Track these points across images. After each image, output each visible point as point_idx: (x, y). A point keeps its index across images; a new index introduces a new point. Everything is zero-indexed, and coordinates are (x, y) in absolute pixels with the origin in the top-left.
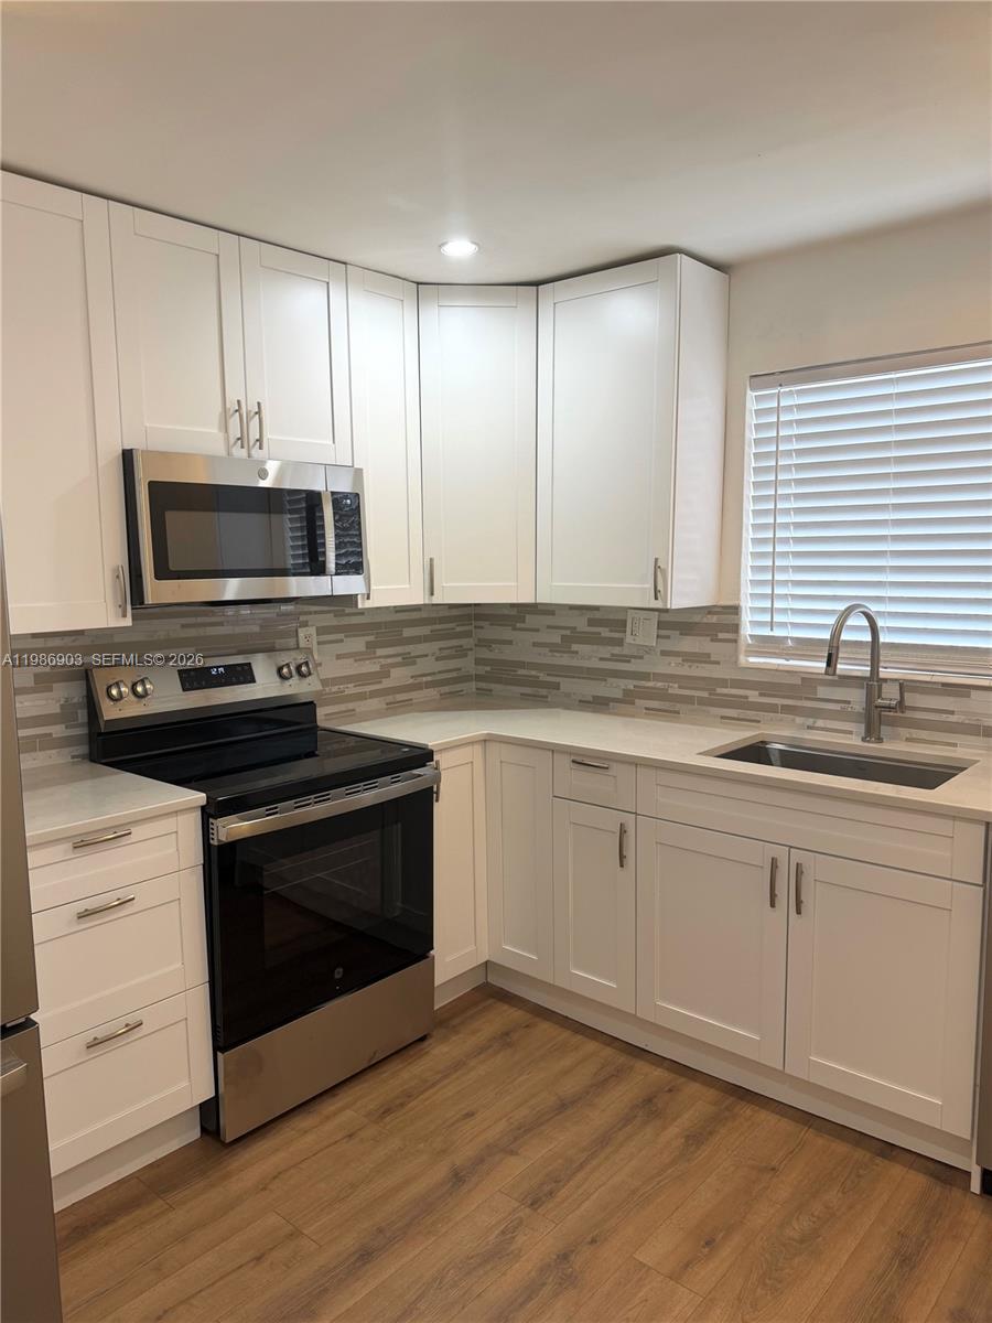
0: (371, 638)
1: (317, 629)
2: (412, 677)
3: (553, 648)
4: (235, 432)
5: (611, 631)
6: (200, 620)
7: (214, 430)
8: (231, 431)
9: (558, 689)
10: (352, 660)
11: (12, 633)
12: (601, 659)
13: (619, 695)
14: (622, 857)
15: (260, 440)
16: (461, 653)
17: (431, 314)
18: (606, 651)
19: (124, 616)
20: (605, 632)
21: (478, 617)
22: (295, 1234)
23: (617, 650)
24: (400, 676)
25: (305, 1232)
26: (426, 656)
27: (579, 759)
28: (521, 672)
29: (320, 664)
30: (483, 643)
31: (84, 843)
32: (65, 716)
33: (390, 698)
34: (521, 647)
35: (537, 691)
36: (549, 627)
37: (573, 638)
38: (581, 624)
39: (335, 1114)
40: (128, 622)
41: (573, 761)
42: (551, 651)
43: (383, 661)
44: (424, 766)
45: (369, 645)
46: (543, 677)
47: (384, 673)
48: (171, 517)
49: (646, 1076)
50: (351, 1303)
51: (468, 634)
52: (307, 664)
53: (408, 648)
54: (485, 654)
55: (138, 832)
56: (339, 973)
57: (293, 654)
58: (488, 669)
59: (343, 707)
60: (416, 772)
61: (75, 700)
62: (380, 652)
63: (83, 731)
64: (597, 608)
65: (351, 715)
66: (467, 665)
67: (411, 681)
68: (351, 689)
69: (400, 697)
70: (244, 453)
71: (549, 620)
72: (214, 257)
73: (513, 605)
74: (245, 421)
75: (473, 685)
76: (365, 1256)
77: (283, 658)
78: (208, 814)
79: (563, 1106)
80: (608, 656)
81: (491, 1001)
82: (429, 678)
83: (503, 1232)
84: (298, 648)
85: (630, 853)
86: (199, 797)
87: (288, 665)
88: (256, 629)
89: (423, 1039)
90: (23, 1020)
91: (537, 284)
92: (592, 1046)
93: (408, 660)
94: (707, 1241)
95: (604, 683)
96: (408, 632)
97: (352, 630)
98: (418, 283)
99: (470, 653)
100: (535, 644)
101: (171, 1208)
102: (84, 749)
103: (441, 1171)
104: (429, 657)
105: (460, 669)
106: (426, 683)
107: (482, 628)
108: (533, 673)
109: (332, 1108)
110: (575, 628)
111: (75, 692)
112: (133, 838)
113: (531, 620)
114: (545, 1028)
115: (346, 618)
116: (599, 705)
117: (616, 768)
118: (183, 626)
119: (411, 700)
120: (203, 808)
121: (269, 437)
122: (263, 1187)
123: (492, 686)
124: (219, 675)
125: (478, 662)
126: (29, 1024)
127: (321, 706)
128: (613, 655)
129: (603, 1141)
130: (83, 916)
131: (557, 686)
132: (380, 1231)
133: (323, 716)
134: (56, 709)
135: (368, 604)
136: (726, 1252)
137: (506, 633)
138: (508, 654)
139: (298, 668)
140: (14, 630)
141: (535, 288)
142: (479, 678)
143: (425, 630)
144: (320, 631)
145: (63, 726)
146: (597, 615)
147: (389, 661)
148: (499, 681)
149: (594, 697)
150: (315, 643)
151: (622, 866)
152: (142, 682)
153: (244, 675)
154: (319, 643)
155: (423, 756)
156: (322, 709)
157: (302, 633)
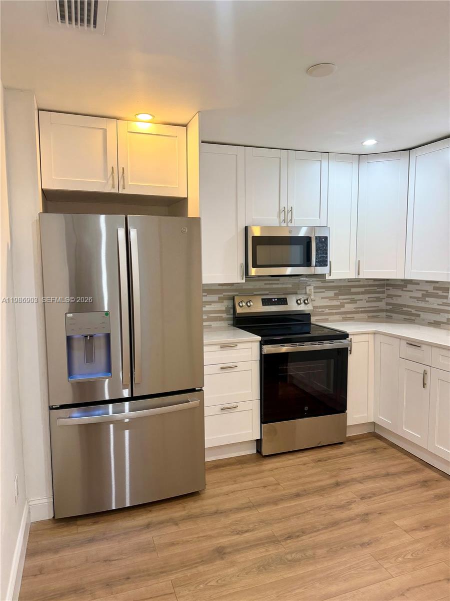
0: (337, 292)
1: (314, 287)
2: (355, 308)
3: (418, 299)
4: (282, 218)
5: (443, 292)
6: (271, 282)
7: (275, 218)
8: (281, 218)
9: (420, 317)
10: (328, 300)
11: (203, 283)
12: (438, 305)
13: (445, 321)
14: (424, 385)
15: (291, 220)
16: (379, 300)
17: (364, 166)
18: (440, 301)
19: (243, 279)
20: (440, 293)
21: (388, 285)
22: (278, 484)
23: (445, 301)
24: (349, 307)
25: (281, 484)
26: (362, 300)
27: (410, 343)
28: (404, 309)
29: (314, 300)
30: (389, 296)
31: (224, 346)
32: (227, 311)
33: (344, 316)
34: (405, 298)
35: (410, 317)
36: (417, 290)
37: (427, 295)
38: (430, 289)
39: (301, 457)
40: (244, 281)
41: (407, 343)
42: (417, 300)
43: (342, 301)
44: (346, 339)
45: (335, 294)
46: (413, 311)
47: (342, 306)
48: (258, 247)
49: (429, 474)
50: (289, 505)
51: (383, 292)
52: (307, 299)
53: (353, 297)
54: (390, 301)
55: (240, 346)
56: (306, 408)
57: (303, 296)
58: (391, 307)
59: (323, 317)
60: (341, 341)
61: (230, 306)
62: (340, 297)
63: (232, 316)
64: (437, 282)
65: (326, 320)
66: (382, 305)
67: (354, 310)
68: (327, 311)
69: (348, 316)
70: (285, 225)
71: (418, 287)
72: (279, 159)
73: (402, 280)
74: (286, 213)
75: (384, 314)
76: (298, 495)
77: (299, 297)
78: (262, 343)
79: (388, 475)
80: (441, 303)
81: (373, 438)
82: (363, 309)
83: (347, 502)
84: (306, 294)
85: (428, 382)
86: (259, 338)
87: (300, 300)
88: (290, 286)
89: (341, 443)
90: (200, 389)
91: (409, 149)
92: (409, 460)
93: (353, 301)
94: (426, 526)
95: (439, 315)
96: (353, 290)
97: (329, 288)
98: (359, 155)
99: (383, 300)
100: (411, 297)
101: (243, 468)
102: (231, 322)
103: (333, 481)
104: (364, 301)
105: (378, 307)
106: (361, 311)
107: (389, 290)
108: (410, 310)
109: (301, 456)
110: (428, 291)
111: (230, 304)
112: (238, 347)
113: (409, 287)
114: (393, 451)
115: (327, 284)
116: (436, 324)
117: (424, 347)
118: (265, 284)
119: (354, 317)
120: (260, 342)
121: (295, 218)
122: (272, 470)
123: (392, 314)
124: (275, 301)
125: (387, 304)
126: (201, 390)
127: (313, 316)
128: (443, 303)
129: (399, 488)
130: (222, 368)
131: (419, 316)
132: (305, 491)
133: (313, 320)
134: (224, 309)
135: (330, 278)
136: (432, 531)
137: (399, 292)
138: (399, 301)
139: (304, 301)
140: (204, 282)
141: (408, 151)
142: (387, 311)
143: (362, 290)
144: (315, 288)
145: (226, 314)
146: (437, 285)
147: (345, 301)
148: (396, 313)
149: (434, 321)
150: (313, 292)
151: (424, 387)
152: (249, 301)
153: (283, 301)
154: (314, 292)
155: (345, 336)
156: (313, 317)
157: (308, 288)
